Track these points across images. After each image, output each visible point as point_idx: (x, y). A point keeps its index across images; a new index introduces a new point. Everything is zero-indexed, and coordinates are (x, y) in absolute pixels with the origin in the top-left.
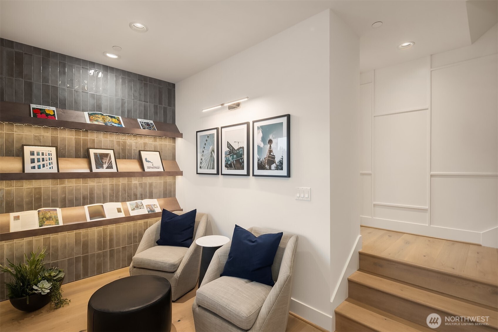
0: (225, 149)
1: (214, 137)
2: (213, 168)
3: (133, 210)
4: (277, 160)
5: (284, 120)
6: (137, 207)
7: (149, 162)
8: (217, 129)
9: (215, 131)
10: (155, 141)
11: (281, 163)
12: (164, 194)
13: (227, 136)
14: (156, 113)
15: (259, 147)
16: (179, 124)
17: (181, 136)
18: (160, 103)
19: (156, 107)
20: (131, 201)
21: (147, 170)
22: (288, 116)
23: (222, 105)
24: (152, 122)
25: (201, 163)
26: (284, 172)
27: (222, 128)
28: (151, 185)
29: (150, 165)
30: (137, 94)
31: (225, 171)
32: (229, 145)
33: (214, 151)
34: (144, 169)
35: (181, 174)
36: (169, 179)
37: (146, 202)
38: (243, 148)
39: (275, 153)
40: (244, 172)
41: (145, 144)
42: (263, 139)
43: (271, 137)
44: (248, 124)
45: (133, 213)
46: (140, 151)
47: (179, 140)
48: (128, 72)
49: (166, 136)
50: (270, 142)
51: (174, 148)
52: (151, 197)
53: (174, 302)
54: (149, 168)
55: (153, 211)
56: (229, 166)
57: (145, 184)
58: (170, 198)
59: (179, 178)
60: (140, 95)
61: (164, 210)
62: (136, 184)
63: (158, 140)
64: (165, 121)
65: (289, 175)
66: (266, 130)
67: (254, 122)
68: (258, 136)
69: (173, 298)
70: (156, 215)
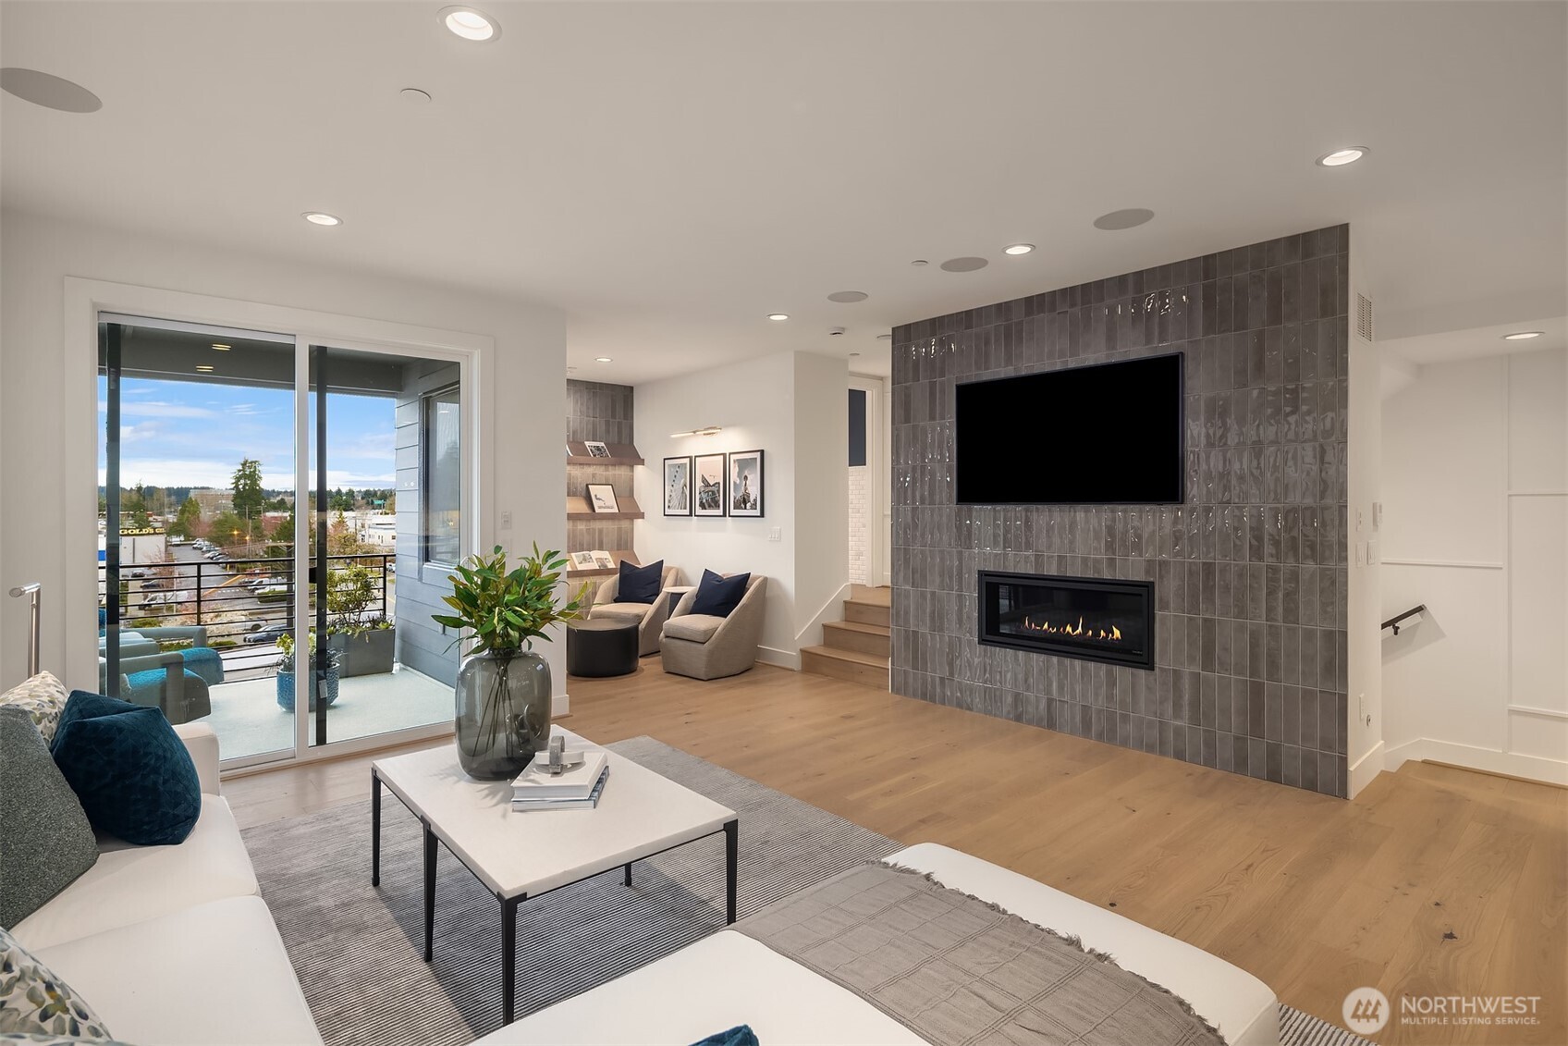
0: (699, 484)
1: (686, 468)
2: (685, 508)
3: (581, 563)
4: (752, 500)
5: (758, 455)
6: (585, 560)
7: (600, 499)
8: (690, 457)
9: (687, 461)
10: (607, 470)
11: (755, 500)
12: (618, 545)
13: (702, 468)
14: (608, 431)
15: (735, 483)
16: (639, 443)
17: (642, 462)
18: (614, 416)
19: (607, 423)
20: (576, 552)
21: (597, 510)
22: (762, 452)
23: (694, 432)
24: (603, 444)
25: (669, 501)
26: (757, 512)
27: (696, 457)
28: (601, 531)
29: (601, 503)
30: (584, 409)
31: (699, 511)
32: (704, 480)
33: (685, 486)
34: (594, 511)
35: (642, 516)
36: (625, 524)
37: (595, 554)
38: (719, 483)
39: (749, 490)
40: (720, 512)
41: (594, 475)
42: (739, 475)
43: (746, 473)
44: (724, 455)
45: (580, 567)
46: (587, 485)
47: (639, 469)
48: (573, 380)
49: (621, 464)
50: (746, 478)
51: (632, 480)
52: (601, 548)
53: (640, 657)
54: (600, 507)
55: (606, 566)
56: (703, 506)
57: (594, 529)
58: (626, 552)
59: (638, 523)
60: (588, 408)
61: (622, 563)
62: (582, 530)
63: (610, 467)
64: (620, 442)
65: (762, 515)
66: (743, 464)
67: (730, 454)
68: (734, 470)
69: (640, 653)
70: (608, 572)
